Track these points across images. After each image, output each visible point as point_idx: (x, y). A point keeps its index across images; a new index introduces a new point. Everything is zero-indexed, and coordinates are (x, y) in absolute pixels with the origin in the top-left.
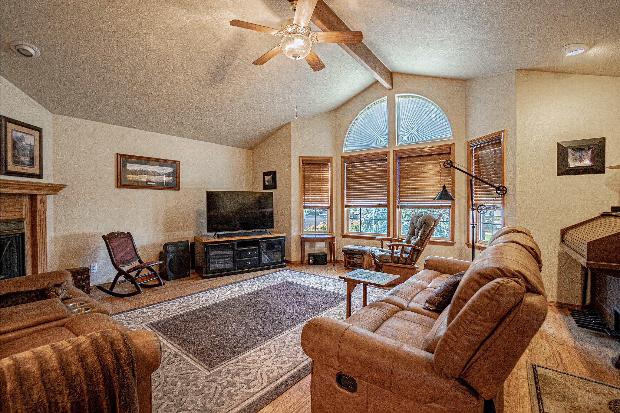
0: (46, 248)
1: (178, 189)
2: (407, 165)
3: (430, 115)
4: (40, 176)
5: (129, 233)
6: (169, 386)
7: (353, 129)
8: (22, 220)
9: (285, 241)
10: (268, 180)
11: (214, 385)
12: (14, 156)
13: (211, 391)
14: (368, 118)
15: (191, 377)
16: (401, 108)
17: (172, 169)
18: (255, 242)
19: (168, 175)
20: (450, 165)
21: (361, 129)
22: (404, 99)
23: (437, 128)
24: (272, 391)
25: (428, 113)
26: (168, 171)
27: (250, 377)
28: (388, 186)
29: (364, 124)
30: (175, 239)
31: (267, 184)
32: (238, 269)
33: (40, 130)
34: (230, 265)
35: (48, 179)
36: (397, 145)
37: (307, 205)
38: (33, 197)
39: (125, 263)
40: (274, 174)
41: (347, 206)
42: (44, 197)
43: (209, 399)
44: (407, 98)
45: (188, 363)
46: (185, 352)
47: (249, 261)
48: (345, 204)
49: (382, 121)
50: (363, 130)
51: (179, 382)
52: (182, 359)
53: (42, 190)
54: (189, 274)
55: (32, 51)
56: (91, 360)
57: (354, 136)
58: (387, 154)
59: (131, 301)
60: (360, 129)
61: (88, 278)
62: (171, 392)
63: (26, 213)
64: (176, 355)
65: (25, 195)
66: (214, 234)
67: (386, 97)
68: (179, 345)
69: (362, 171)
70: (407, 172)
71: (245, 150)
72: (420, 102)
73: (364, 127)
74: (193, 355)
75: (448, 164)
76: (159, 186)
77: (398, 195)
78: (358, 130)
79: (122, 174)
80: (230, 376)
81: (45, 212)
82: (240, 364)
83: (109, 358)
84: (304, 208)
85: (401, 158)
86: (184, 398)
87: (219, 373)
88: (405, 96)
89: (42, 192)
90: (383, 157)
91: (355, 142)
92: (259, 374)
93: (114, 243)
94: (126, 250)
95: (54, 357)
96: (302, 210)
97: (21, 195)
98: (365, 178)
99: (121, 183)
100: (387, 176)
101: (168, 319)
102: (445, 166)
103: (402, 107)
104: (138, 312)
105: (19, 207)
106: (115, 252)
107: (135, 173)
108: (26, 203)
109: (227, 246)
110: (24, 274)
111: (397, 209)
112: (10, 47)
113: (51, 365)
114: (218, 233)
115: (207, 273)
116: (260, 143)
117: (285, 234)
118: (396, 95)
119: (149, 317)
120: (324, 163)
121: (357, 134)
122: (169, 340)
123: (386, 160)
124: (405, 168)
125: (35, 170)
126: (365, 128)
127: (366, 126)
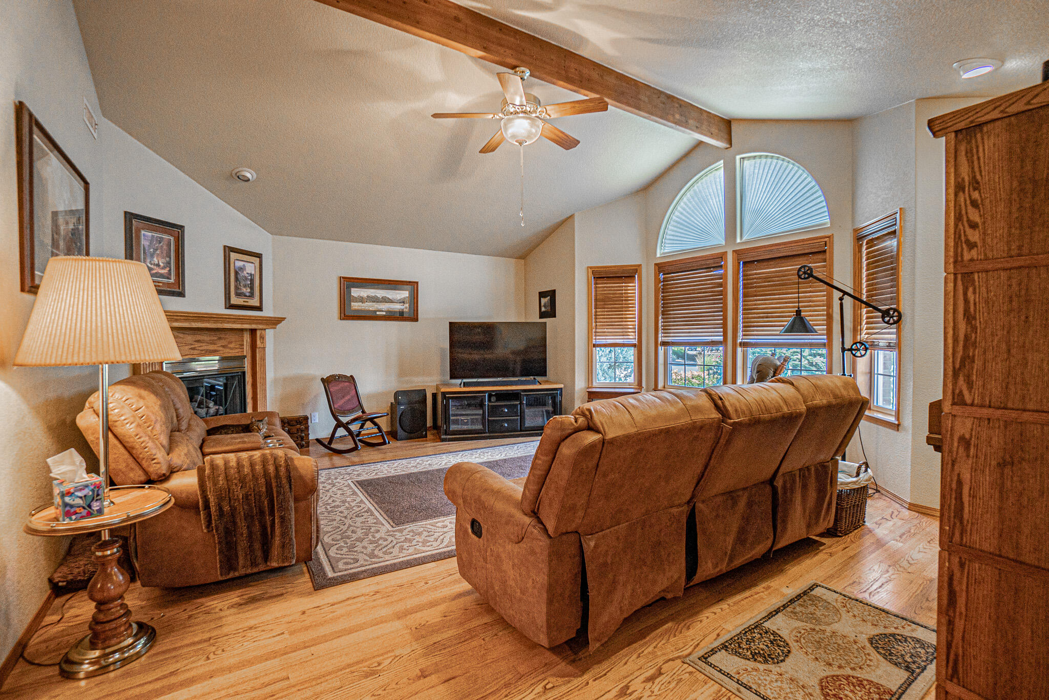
0: (265, 390)
1: (415, 319)
2: (756, 274)
3: (795, 186)
4: (259, 308)
5: (351, 376)
6: (349, 533)
7: (674, 218)
8: (245, 357)
9: (561, 395)
10: (545, 304)
11: (390, 539)
12: (237, 288)
13: (385, 543)
14: (696, 199)
15: (373, 530)
16: (747, 178)
17: (407, 292)
18: (515, 395)
19: (403, 302)
20: (808, 274)
21: (685, 216)
22: (753, 161)
23: (806, 207)
24: (445, 552)
25: (792, 182)
26: (403, 296)
27: (431, 539)
28: (724, 310)
29: (690, 208)
30: (413, 387)
31: (543, 309)
32: (489, 432)
33: (259, 256)
34: (480, 427)
35: (268, 312)
36: (738, 241)
37: (599, 342)
38: (253, 332)
39: (345, 413)
40: (552, 294)
41: (664, 344)
42: (263, 332)
43: (380, 548)
44: (758, 161)
45: (376, 518)
46: (379, 509)
47: (507, 421)
48: (660, 340)
49: (717, 203)
50: (688, 218)
51: (360, 533)
52: (372, 514)
53: (260, 324)
54: (426, 434)
55: (249, 175)
56: (258, 468)
57: (675, 229)
58: (722, 256)
59: (347, 458)
60: (684, 218)
61: (307, 428)
62: (348, 537)
63: (247, 350)
64: (369, 510)
65: (246, 330)
66: (459, 381)
67: (722, 161)
68: (376, 503)
69: (688, 286)
70: (756, 287)
71: (513, 261)
72: (778, 166)
73: (689, 214)
74: (385, 513)
75: (805, 273)
76: (391, 317)
77: (740, 325)
78: (681, 219)
79: (346, 302)
80: (411, 534)
81: (264, 348)
82: (429, 526)
83: (271, 469)
84: (594, 346)
85: (744, 263)
86: (358, 543)
87: (401, 531)
88: (755, 157)
89: (261, 327)
90: (715, 262)
91: (676, 238)
92: (442, 537)
93: (334, 388)
94: (347, 398)
95: (235, 460)
96: (592, 351)
97: (242, 330)
98: (691, 298)
99: (346, 314)
100: (723, 293)
101: (378, 479)
102: (800, 277)
103: (750, 176)
104: (349, 469)
105: (241, 343)
106: (334, 398)
107: (361, 300)
108: (247, 338)
109: (475, 401)
111: (739, 350)
112: (231, 175)
113: (231, 464)
114: (465, 380)
115: (446, 434)
116: (537, 245)
117: (561, 386)
118: (738, 157)
119: (358, 475)
120: (627, 274)
121: (679, 225)
122: (369, 498)
123: (721, 266)
124: (753, 279)
125: (255, 302)
126: (691, 215)
127: (693, 212)
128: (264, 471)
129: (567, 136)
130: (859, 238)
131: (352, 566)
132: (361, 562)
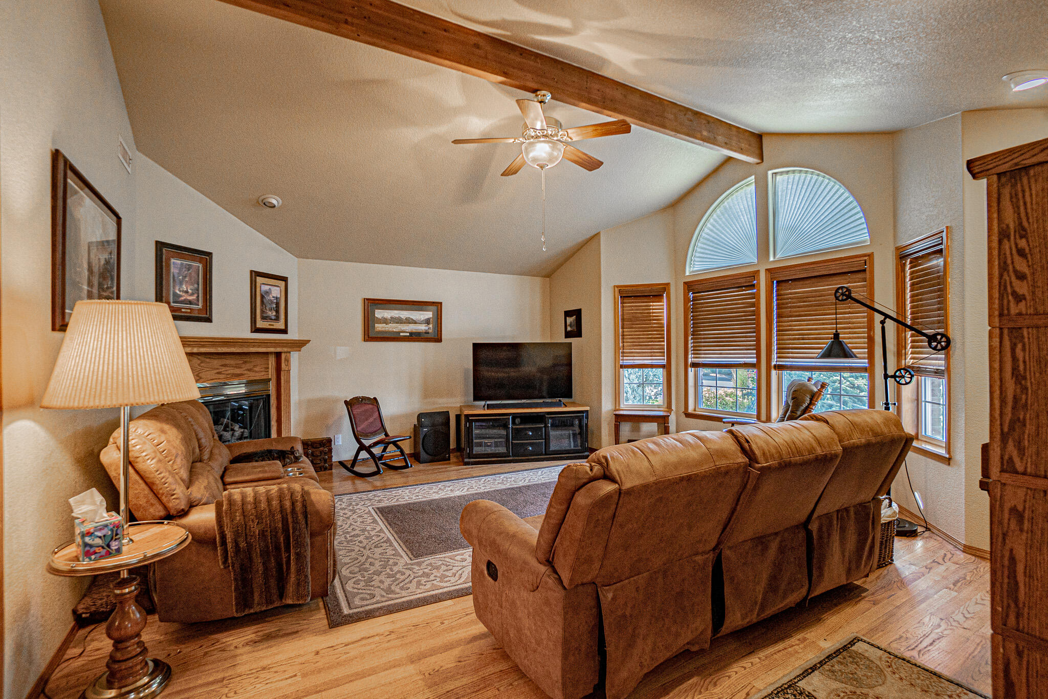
0: (289, 412)
1: (439, 340)
2: (791, 294)
3: (832, 201)
4: (285, 331)
5: (375, 399)
6: (367, 565)
7: (704, 235)
8: (269, 380)
9: (587, 418)
10: (571, 323)
11: (408, 572)
12: (262, 312)
13: (402, 577)
14: (726, 215)
15: (391, 562)
16: (780, 193)
17: (431, 313)
18: (540, 418)
19: (427, 322)
20: (846, 295)
21: (716, 233)
22: (785, 177)
23: (843, 224)
24: (463, 589)
25: (828, 198)
26: (427, 317)
27: (449, 573)
28: (758, 331)
29: (720, 225)
30: (436, 408)
31: (569, 329)
32: (513, 456)
33: (285, 280)
34: (502, 450)
35: (293, 334)
36: (771, 259)
37: (626, 362)
38: (278, 355)
39: (367, 435)
40: (577, 313)
41: (694, 365)
42: (288, 354)
43: (397, 582)
44: (791, 176)
45: (395, 549)
46: (398, 540)
47: (531, 444)
48: (690, 361)
49: (747, 220)
50: (718, 235)
51: (378, 564)
52: (391, 545)
53: (285, 347)
54: (449, 457)
55: (274, 202)
56: (275, 503)
57: (705, 246)
58: (755, 275)
59: (369, 482)
60: (713, 235)
61: (330, 450)
62: (366, 570)
63: (272, 374)
64: (388, 540)
65: (271, 353)
66: (483, 403)
67: (753, 177)
68: (396, 532)
69: (717, 306)
70: (790, 307)
71: (538, 280)
72: (813, 181)
73: (719, 231)
74: (404, 543)
75: (843, 294)
76: (415, 337)
77: (775, 347)
78: (711, 236)
79: (370, 323)
80: (430, 568)
81: (289, 371)
82: (447, 560)
83: (288, 504)
84: (622, 367)
85: (778, 282)
86: (375, 577)
87: (419, 564)
88: (787, 172)
89: (285, 350)
90: (747, 281)
91: (706, 256)
92: (460, 572)
93: (357, 411)
94: (371, 420)
96: (619, 372)
97: (267, 353)
98: (721, 317)
99: (370, 335)
100: (757, 313)
101: (399, 505)
102: (837, 298)
103: (783, 191)
104: (371, 495)
105: (266, 366)
106: (357, 421)
107: (385, 321)
108: (272, 361)
109: (499, 422)
110: (269, 436)
111: (774, 373)
112: (258, 202)
114: (489, 402)
115: (469, 458)
116: (560, 266)
117: (587, 408)
118: (770, 173)
119: (380, 501)
120: (656, 293)
121: (708, 243)
122: (388, 527)
123: (753, 285)
124: (788, 299)
125: (280, 325)
126: (721, 232)
127: (724, 229)
128: (281, 507)
129: (590, 157)
130: (902, 256)
131: (368, 602)
132: (378, 598)
